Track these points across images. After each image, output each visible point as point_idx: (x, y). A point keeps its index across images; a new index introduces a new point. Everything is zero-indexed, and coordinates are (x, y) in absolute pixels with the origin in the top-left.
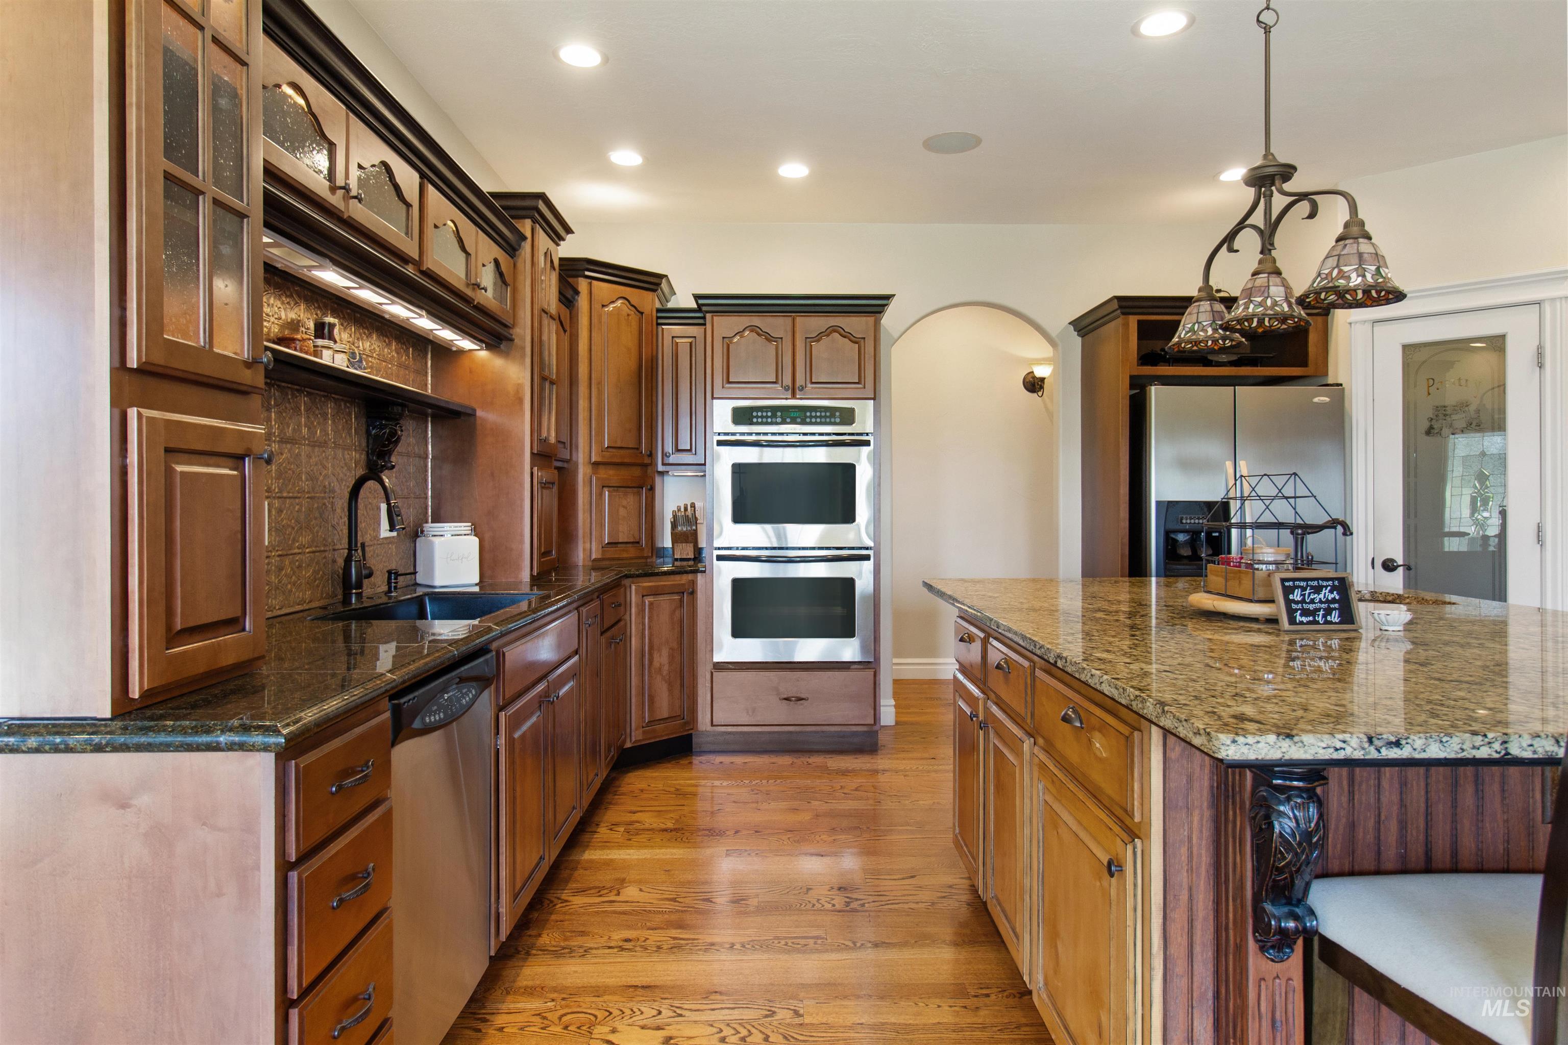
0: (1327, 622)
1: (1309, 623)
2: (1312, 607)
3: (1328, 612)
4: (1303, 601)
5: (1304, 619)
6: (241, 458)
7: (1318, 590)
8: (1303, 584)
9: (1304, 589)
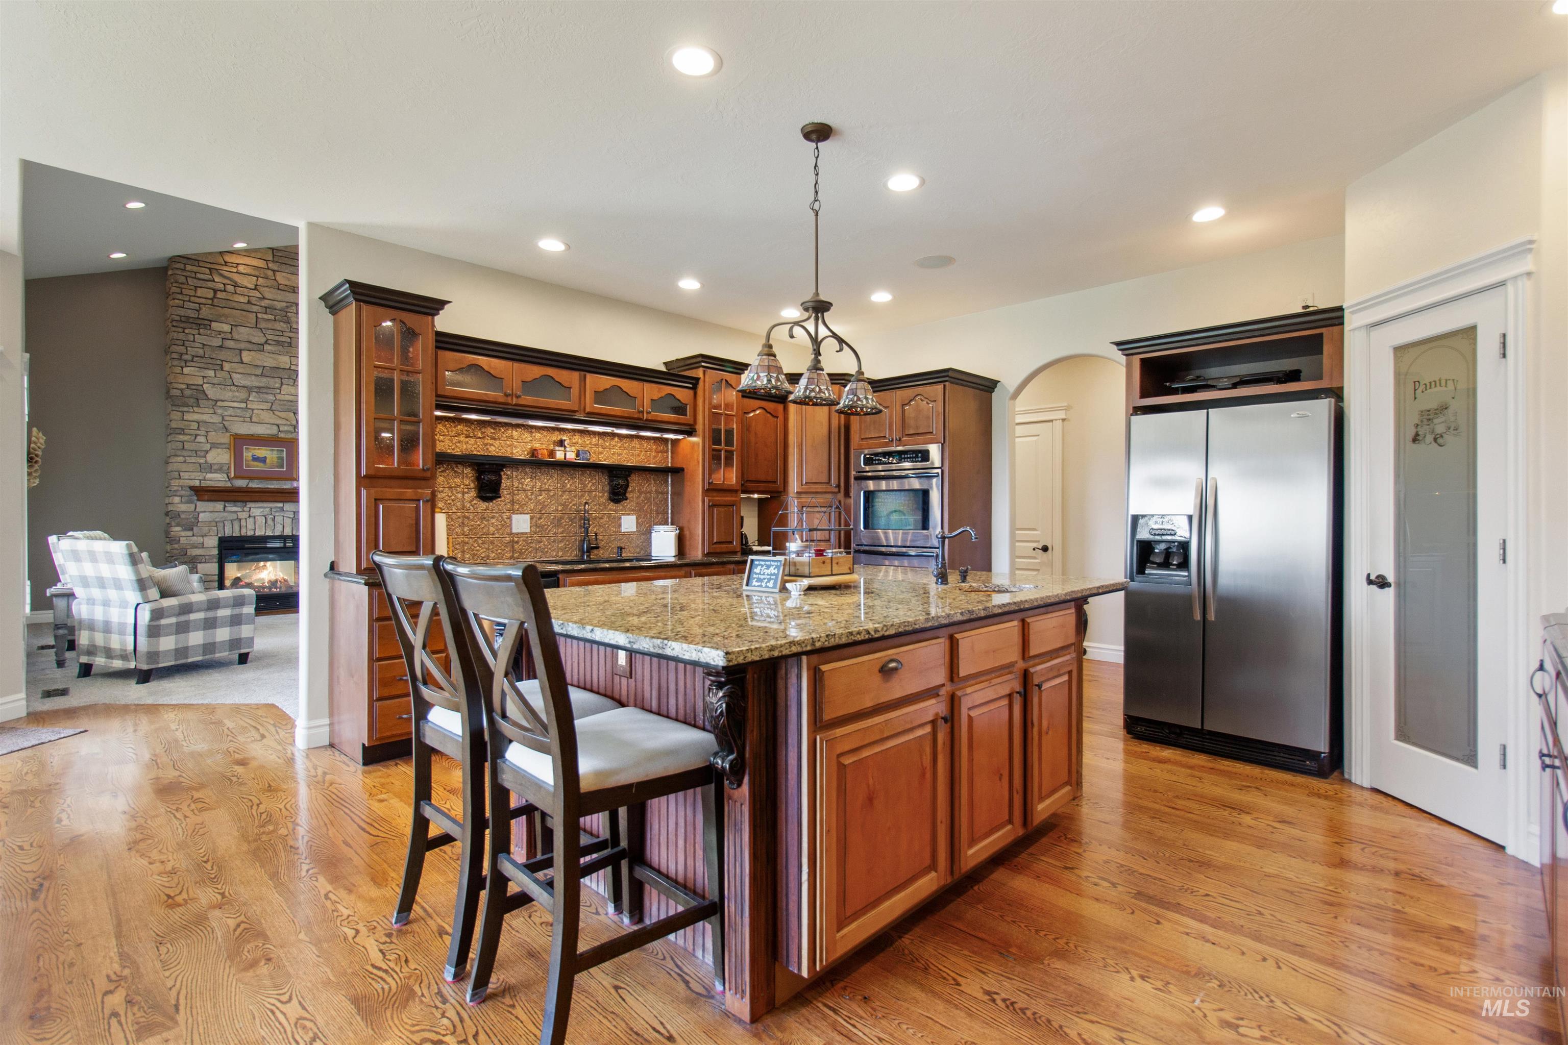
0: (767, 587)
1: (758, 586)
2: (762, 577)
3: (769, 580)
4: (760, 574)
5: (757, 584)
6: (419, 500)
7: (768, 567)
8: (763, 563)
9: (762, 566)
